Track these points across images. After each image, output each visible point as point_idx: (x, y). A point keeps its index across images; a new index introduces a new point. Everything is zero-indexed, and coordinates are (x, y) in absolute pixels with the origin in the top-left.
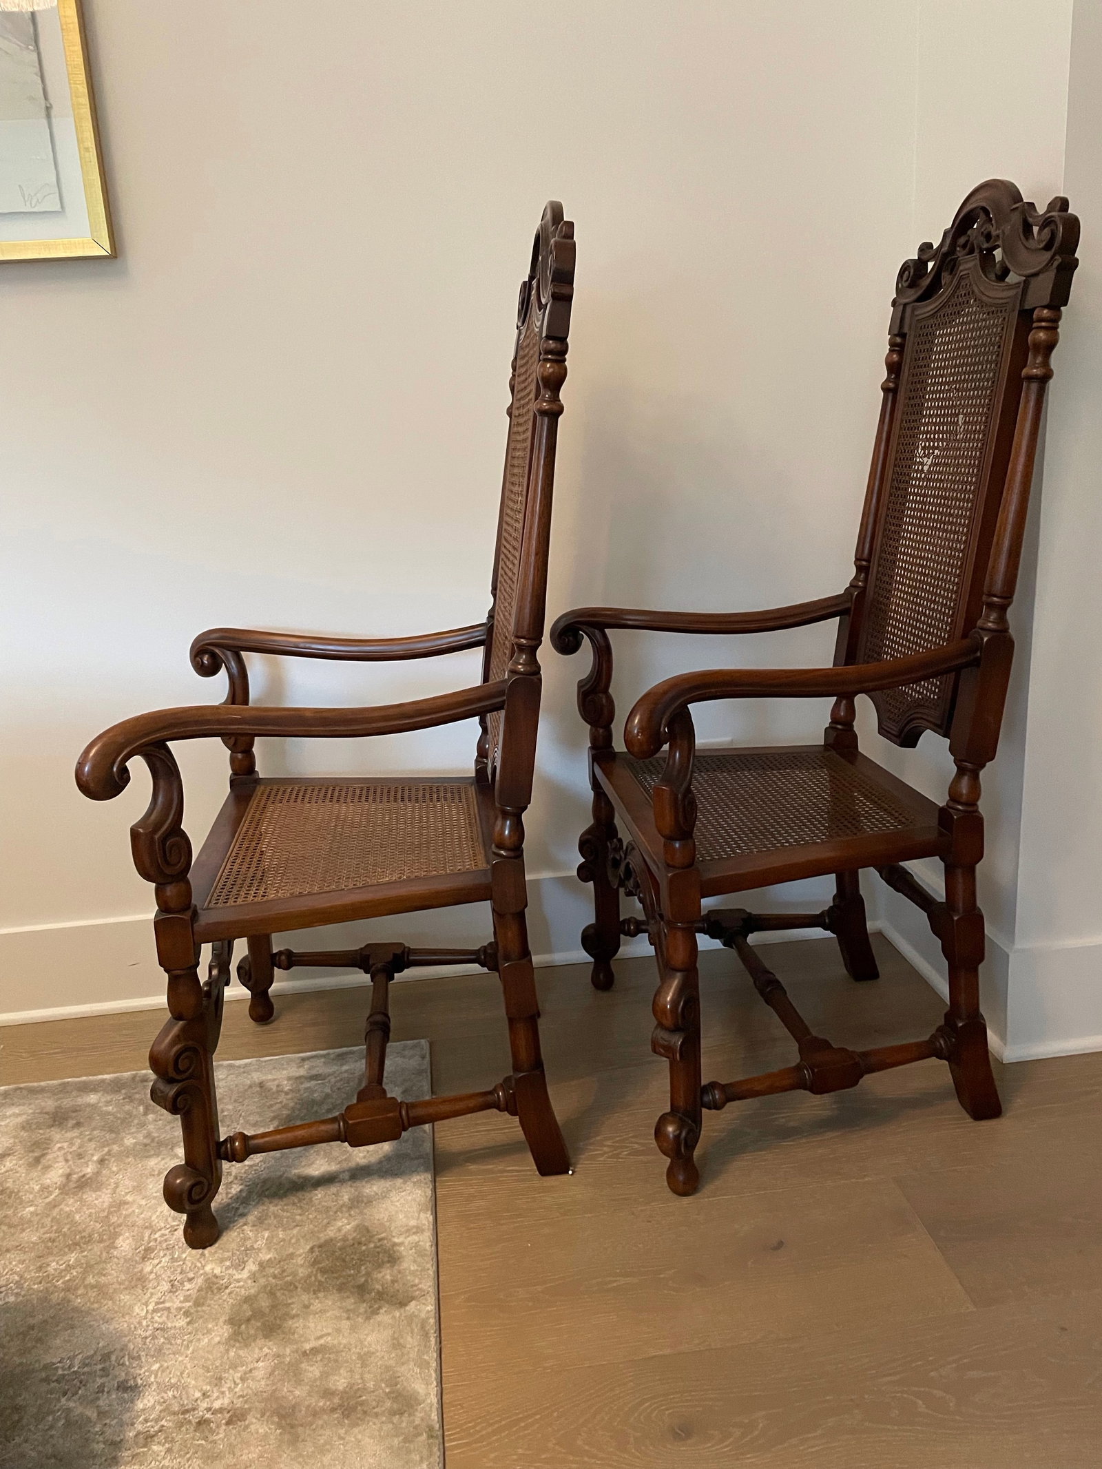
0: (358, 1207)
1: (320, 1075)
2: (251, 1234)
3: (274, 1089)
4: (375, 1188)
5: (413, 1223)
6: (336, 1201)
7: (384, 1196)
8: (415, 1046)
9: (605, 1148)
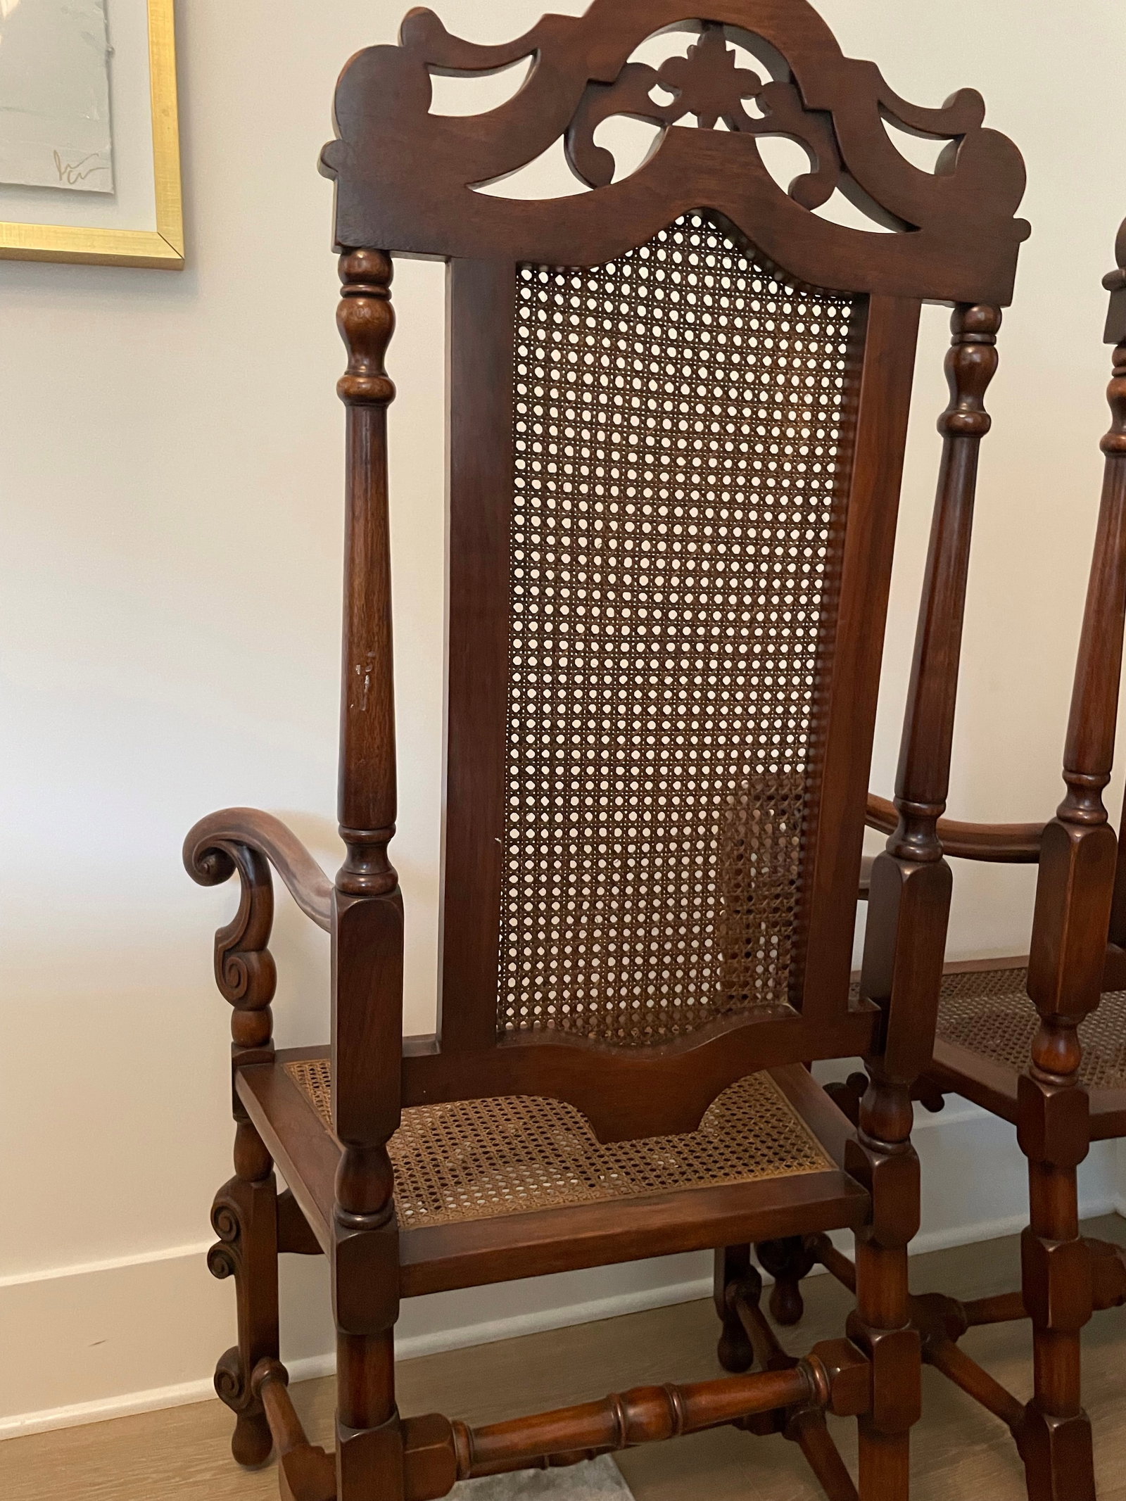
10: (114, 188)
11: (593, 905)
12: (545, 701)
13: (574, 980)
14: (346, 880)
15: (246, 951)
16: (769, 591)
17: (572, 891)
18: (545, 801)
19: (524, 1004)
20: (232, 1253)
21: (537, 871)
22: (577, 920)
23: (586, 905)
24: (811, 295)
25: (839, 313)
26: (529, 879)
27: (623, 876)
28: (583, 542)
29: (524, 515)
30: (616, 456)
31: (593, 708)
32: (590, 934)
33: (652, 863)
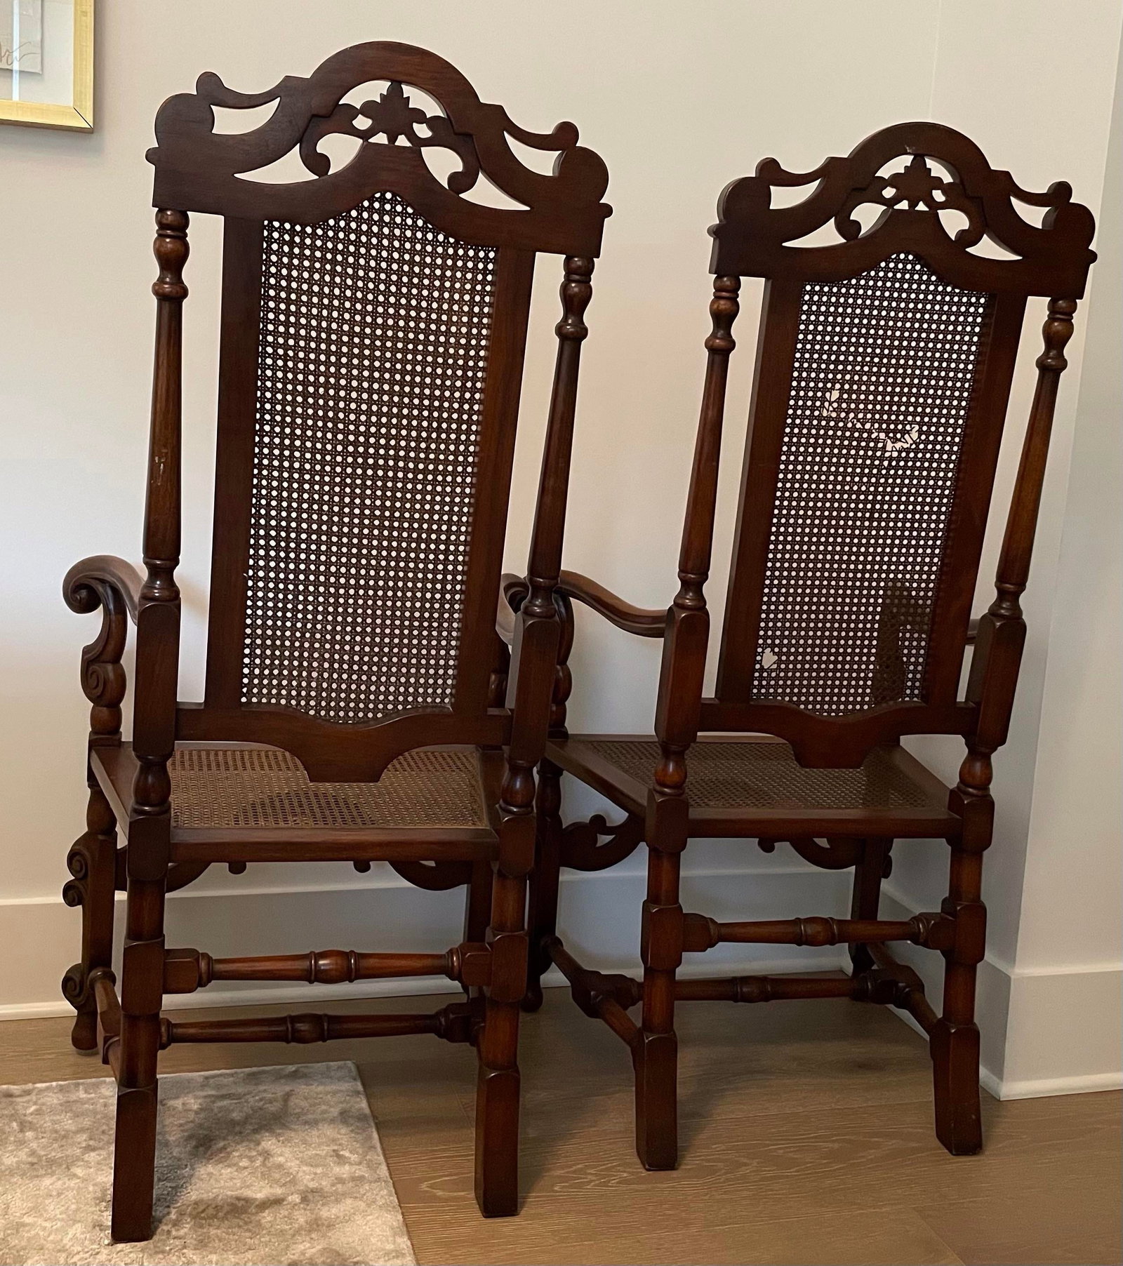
0: (319, 1230)
1: (234, 1094)
2: (195, 1257)
3: (180, 1107)
4: (334, 1211)
5: (390, 1247)
6: (291, 1224)
7: (348, 1219)
8: (339, 1068)
9: (589, 1177)
10: (42, 70)
11: (314, 626)
12: (283, 489)
13: (300, 675)
14: (145, 591)
15: (104, 662)
16: (439, 430)
17: (300, 616)
18: (282, 554)
19: (265, 686)
20: (81, 887)
21: (275, 599)
22: (303, 635)
23: (309, 626)
24: (467, 244)
25: (486, 255)
26: (270, 604)
27: (336, 609)
28: (311, 389)
29: (272, 370)
30: (334, 337)
31: (316, 497)
32: (312, 645)
33: (356, 602)
